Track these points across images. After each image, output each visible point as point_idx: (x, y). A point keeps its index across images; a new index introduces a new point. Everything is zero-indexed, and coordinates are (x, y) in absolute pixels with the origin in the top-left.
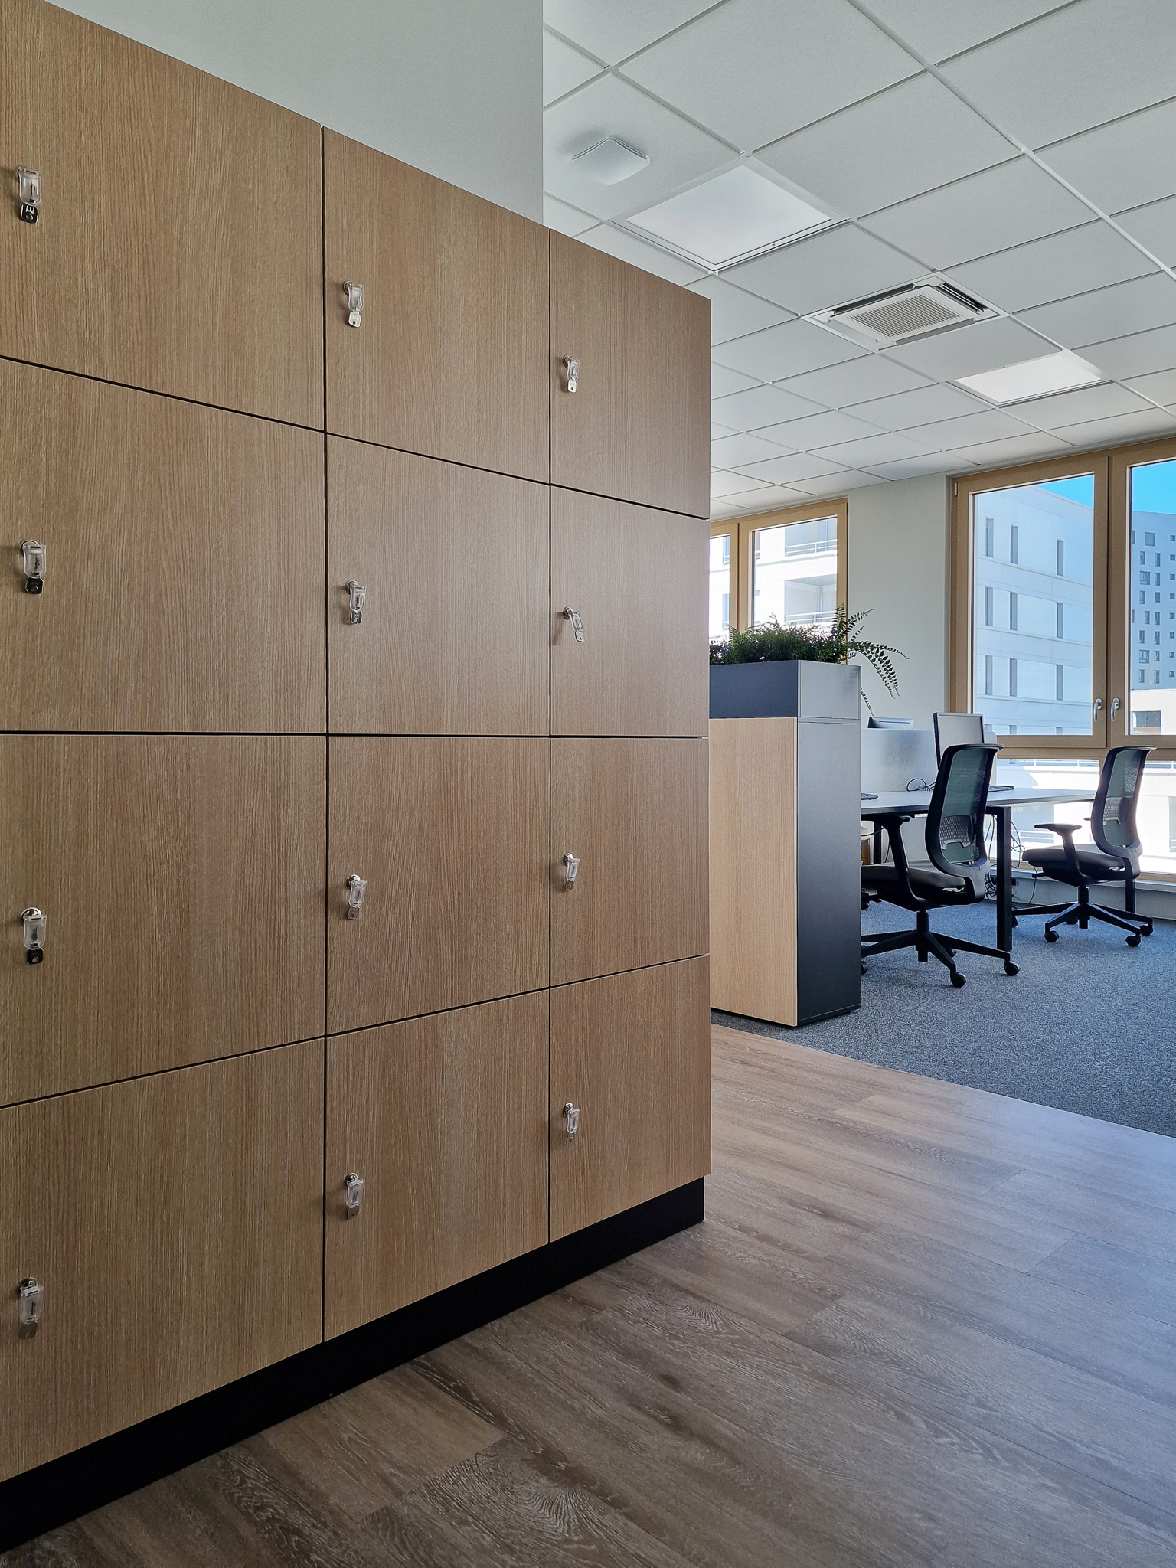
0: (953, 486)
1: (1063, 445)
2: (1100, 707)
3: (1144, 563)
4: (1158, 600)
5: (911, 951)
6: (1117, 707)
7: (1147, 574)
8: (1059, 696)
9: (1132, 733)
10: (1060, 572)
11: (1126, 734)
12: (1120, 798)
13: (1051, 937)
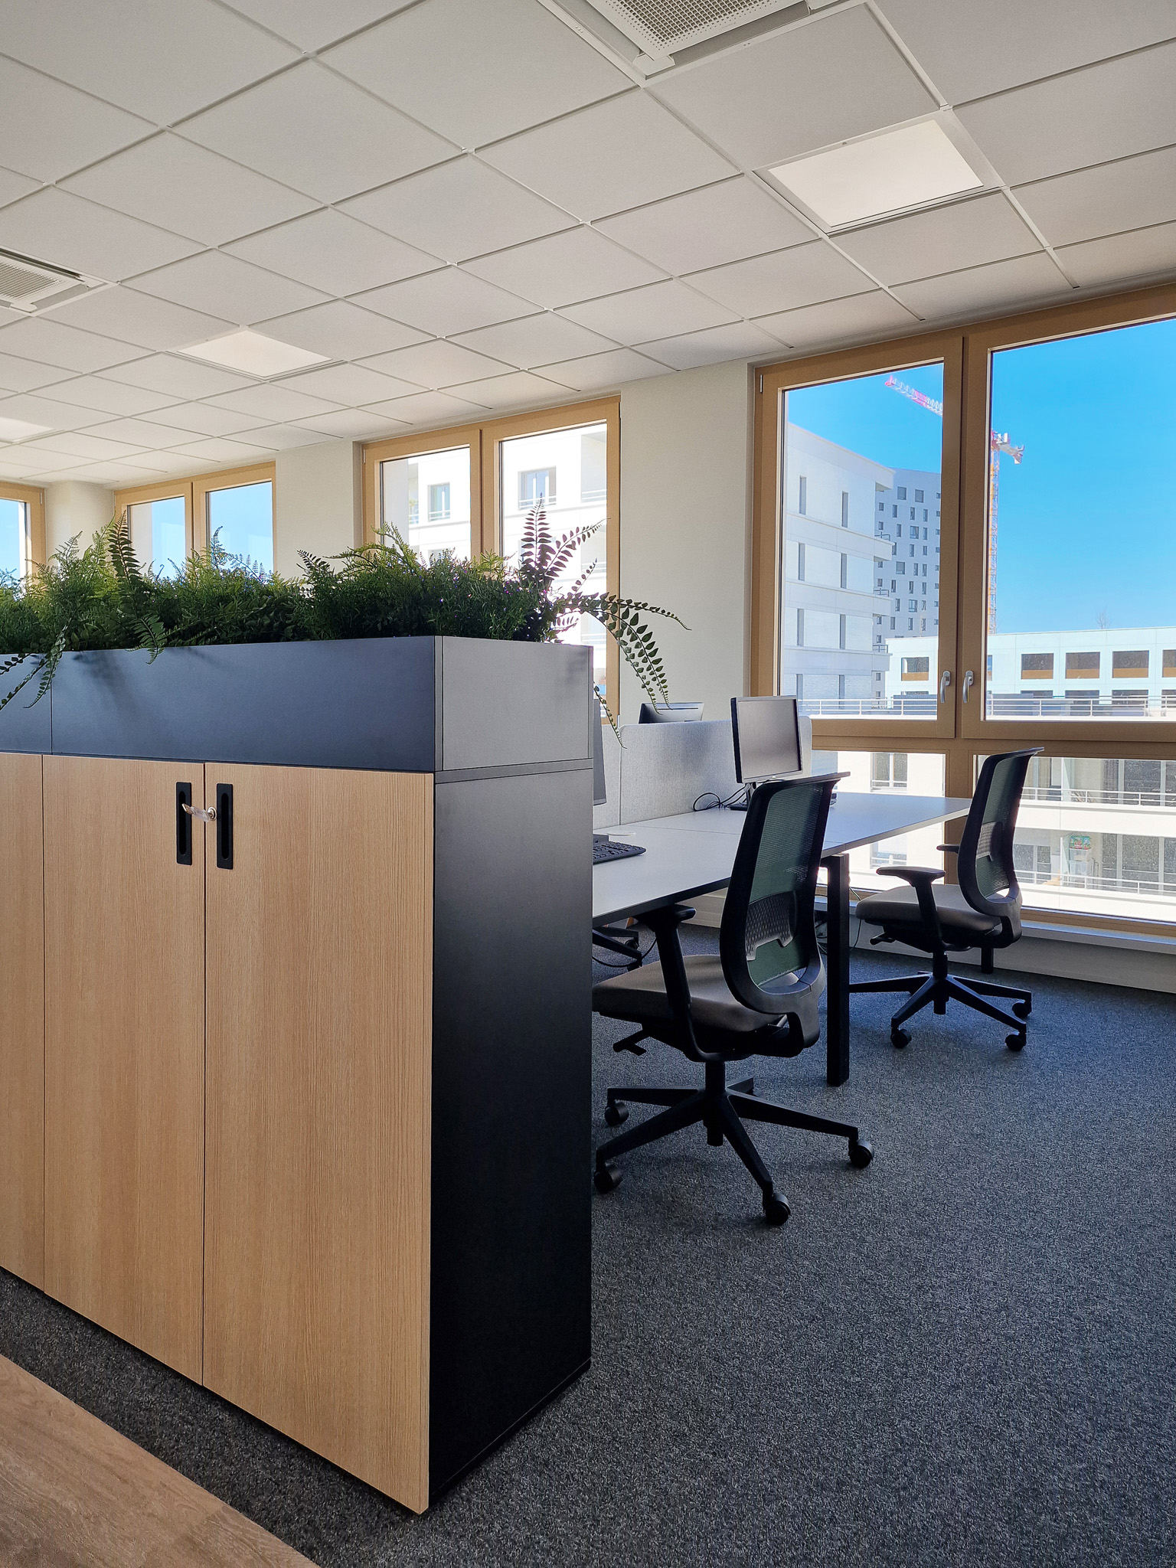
0: (758, 379)
1: (906, 316)
2: (948, 683)
3: (913, 519)
4: (925, 553)
5: (698, 1130)
6: (971, 684)
7: (916, 529)
8: (842, 645)
9: (988, 718)
10: (844, 523)
11: (982, 718)
12: (993, 824)
13: (900, 1040)
